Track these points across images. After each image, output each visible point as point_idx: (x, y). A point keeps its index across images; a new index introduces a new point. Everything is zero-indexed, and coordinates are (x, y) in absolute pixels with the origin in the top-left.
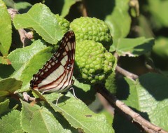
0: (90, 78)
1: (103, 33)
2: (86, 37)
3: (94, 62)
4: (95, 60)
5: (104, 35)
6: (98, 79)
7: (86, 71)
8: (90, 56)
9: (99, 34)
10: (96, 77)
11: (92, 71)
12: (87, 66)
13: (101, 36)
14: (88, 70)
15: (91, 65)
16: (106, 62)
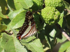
0: (49, 23)
1: (58, 3)
2: (49, 5)
3: (49, 16)
4: (50, 15)
5: (59, 4)
6: (52, 23)
7: (47, 20)
8: (48, 13)
9: (56, 4)
10: (51, 22)
11: (48, 20)
12: (46, 18)
13: (57, 4)
14: (47, 19)
15: (48, 17)
16: (55, 16)
